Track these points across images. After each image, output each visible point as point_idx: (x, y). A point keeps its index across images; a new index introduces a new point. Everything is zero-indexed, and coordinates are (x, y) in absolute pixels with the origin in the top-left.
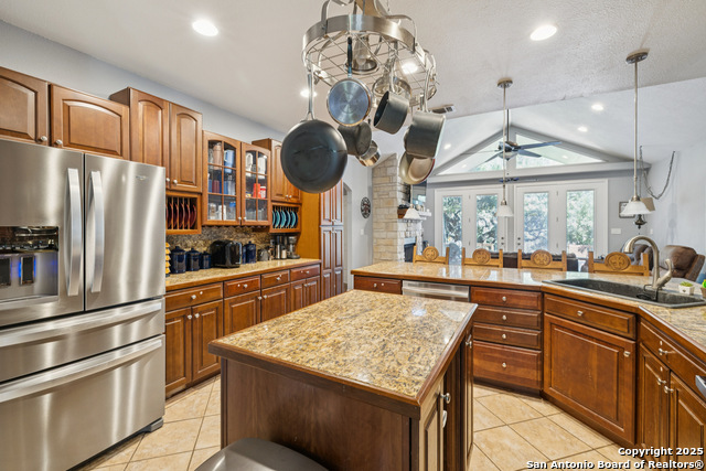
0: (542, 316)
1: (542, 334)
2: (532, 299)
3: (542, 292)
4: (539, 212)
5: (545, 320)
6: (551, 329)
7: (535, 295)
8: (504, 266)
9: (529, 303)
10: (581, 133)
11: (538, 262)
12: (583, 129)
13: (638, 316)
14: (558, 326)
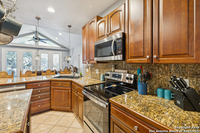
0: (51, 88)
1: (51, 93)
2: (47, 83)
3: (50, 81)
4: (45, 58)
5: (52, 88)
6: (53, 90)
7: (49, 82)
8: (37, 76)
9: (47, 85)
10: (56, 39)
11: (48, 73)
12: (57, 38)
13: (71, 82)
14: (55, 89)
